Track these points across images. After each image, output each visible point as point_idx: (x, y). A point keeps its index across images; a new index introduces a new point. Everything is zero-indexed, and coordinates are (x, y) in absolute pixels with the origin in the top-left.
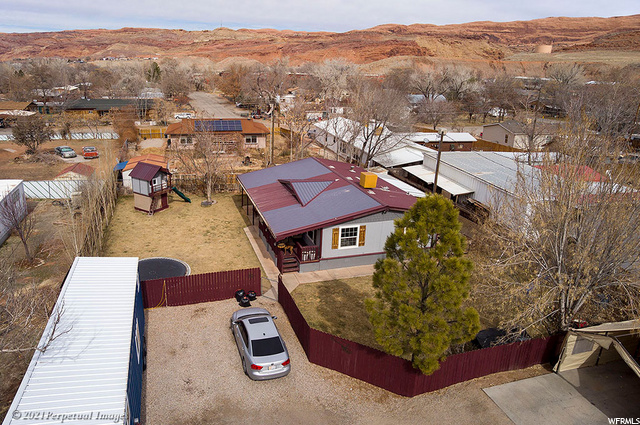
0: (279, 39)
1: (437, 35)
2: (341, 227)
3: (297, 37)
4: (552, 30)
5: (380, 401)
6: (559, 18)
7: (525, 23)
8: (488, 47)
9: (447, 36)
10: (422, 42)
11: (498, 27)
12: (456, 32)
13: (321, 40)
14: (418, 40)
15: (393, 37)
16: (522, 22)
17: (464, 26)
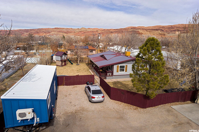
0: (99, 31)
1: (145, 29)
2: (120, 65)
3: (104, 30)
4: (179, 28)
5: (135, 109)
6: (182, 24)
7: (171, 26)
8: (161, 32)
9: (148, 29)
10: (141, 31)
11: (163, 27)
12: (151, 28)
13: (111, 31)
14: (139, 30)
15: (132, 30)
16: (170, 26)
17: (153, 27)
